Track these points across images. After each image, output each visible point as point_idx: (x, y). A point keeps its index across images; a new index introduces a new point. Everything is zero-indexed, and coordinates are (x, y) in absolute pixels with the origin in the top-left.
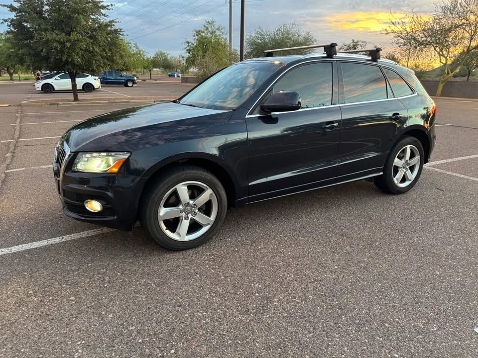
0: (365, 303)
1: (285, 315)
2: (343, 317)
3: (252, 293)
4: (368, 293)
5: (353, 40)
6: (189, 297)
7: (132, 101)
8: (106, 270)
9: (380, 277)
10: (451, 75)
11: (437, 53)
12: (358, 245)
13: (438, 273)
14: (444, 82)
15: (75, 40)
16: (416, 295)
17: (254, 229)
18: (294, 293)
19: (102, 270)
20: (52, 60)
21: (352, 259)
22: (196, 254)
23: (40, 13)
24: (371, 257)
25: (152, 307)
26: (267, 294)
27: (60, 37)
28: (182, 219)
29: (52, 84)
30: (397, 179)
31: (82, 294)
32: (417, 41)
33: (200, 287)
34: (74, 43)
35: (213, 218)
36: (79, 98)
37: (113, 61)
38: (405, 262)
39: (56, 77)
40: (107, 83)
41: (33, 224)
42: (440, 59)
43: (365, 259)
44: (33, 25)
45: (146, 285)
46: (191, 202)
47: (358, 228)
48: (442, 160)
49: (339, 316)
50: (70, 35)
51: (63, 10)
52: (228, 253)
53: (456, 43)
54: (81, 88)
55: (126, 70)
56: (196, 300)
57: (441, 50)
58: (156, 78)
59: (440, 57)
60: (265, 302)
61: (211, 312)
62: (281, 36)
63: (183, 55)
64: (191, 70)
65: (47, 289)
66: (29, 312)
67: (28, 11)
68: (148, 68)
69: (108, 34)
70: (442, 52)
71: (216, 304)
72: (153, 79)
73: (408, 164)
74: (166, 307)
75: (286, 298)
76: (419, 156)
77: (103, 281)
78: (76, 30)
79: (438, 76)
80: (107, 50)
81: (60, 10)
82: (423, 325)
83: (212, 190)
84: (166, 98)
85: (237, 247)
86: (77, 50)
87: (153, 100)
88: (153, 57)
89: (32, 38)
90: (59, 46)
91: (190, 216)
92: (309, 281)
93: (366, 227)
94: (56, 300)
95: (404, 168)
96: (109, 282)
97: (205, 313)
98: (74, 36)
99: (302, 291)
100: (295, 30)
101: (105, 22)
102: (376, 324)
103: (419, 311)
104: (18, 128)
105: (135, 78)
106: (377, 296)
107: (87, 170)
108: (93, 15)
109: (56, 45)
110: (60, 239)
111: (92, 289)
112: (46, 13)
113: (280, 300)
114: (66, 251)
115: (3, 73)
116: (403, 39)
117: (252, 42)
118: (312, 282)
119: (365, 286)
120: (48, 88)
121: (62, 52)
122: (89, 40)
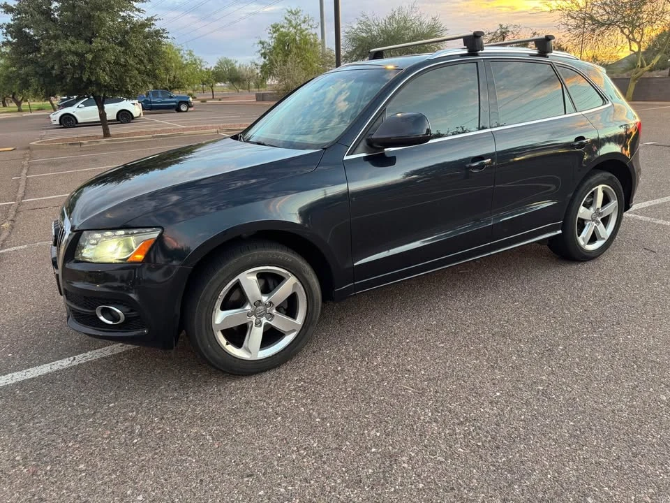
0: (550, 458)
1: (421, 486)
2: (516, 487)
3: (366, 448)
4: (553, 440)
5: (501, 26)
6: (265, 458)
7: (186, 133)
8: (137, 413)
9: (570, 409)
10: (647, 68)
11: (625, 36)
12: (530, 352)
13: (665, 398)
14: (636, 79)
15: (99, 50)
16: (632, 441)
17: (365, 331)
18: (434, 446)
19: (130, 414)
20: (68, 80)
21: (523, 377)
22: (276, 379)
23: (47, 13)
24: (553, 373)
25: (206, 478)
26: (390, 448)
27: (77, 46)
28: (252, 326)
29: (74, 114)
30: (583, 239)
31: (98, 459)
32: (595, 20)
33: (282, 440)
34: (98, 55)
35: (300, 320)
36: (111, 133)
37: (155, 77)
38: (609, 380)
39: (79, 104)
40: (151, 108)
41: (31, 337)
42: (630, 46)
43: (544, 378)
44: (38, 31)
45: (198, 438)
46: (265, 299)
47: (529, 322)
48: (647, 201)
49: (510, 485)
50: (91, 43)
51: (79, 6)
52: (326, 376)
53: (653, 20)
54: (115, 118)
55: (178, 88)
56: (276, 463)
57: (631, 32)
58: (220, 97)
59: (630, 42)
60: (387, 463)
61: (300, 486)
62: (395, 25)
63: (257, 62)
64: (269, 82)
65: (44, 451)
66: (13, 494)
67: (29, 11)
68: (209, 83)
69: (146, 37)
70: (633, 35)
71: (308, 471)
72: (216, 99)
73: (600, 214)
74: (228, 477)
75: (420, 454)
76: (616, 201)
77: (130, 433)
78: (100, 36)
79: (626, 70)
80: (145, 61)
81: (74, 6)
82: (651, 498)
83: (297, 277)
84: (235, 126)
85: (340, 365)
86: (103, 64)
87: (215, 130)
88: (215, 67)
89: (38, 50)
90: (76, 59)
91: (264, 320)
92: (457, 421)
93: (541, 320)
94: (56, 471)
95: (593, 220)
96: (140, 435)
97: (290, 488)
98: (97, 44)
99: (447, 441)
100: (415, 15)
101: (141, 20)
102: (571, 499)
103: (642, 472)
104: (23, 183)
105: (191, 99)
106: (569, 445)
107: (97, 258)
108: (122, 11)
109: (71, 58)
110: (70, 362)
111: (114, 448)
112: (54, 12)
113: (411, 458)
114: (77, 381)
115: (9, 101)
116: (575, 18)
117: (353, 36)
118: (461, 423)
119: (546, 425)
120: (68, 121)
121: (81, 67)
122: (118, 48)
